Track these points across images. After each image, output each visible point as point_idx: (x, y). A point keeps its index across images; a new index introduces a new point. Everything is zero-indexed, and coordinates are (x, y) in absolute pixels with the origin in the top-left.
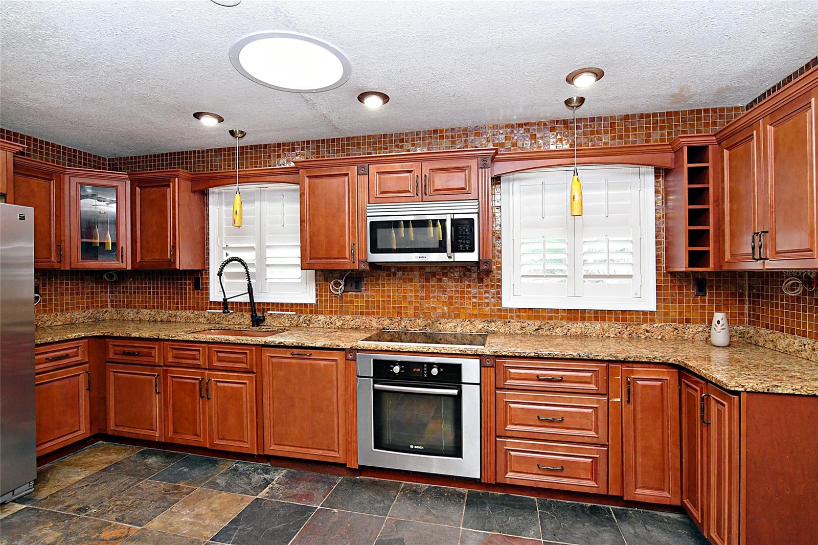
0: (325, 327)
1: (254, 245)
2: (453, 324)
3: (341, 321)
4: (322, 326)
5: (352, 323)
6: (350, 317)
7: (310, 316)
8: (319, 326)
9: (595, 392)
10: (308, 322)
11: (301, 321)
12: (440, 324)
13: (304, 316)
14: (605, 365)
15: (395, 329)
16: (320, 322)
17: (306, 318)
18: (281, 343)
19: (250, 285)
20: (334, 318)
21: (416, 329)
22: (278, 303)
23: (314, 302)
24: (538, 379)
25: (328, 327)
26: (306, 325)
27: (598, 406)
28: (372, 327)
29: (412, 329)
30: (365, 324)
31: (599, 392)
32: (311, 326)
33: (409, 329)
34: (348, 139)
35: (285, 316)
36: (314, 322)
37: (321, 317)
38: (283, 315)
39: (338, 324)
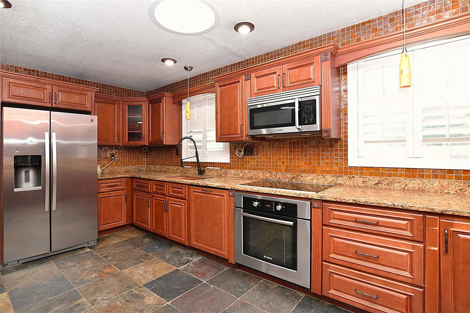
0: (234, 177)
1: (201, 130)
2: (311, 178)
3: (243, 173)
4: (232, 176)
5: (248, 175)
6: (247, 171)
7: (227, 170)
8: (231, 176)
9: (411, 238)
10: (225, 174)
11: (222, 173)
12: (302, 177)
13: (224, 170)
14: (422, 215)
15: (273, 179)
16: (232, 174)
17: (224, 171)
18: (198, 184)
19: (197, 152)
20: (239, 172)
21: (286, 180)
22: (212, 163)
23: (229, 162)
24: (356, 221)
25: (236, 177)
26: (224, 175)
27: (413, 251)
28: (259, 178)
29: (283, 180)
30: (256, 176)
31: (414, 239)
32: (227, 176)
33: (282, 180)
34: (247, 60)
35: (215, 170)
36: (228, 174)
37: (232, 171)
38: (214, 169)
39: (241, 175)
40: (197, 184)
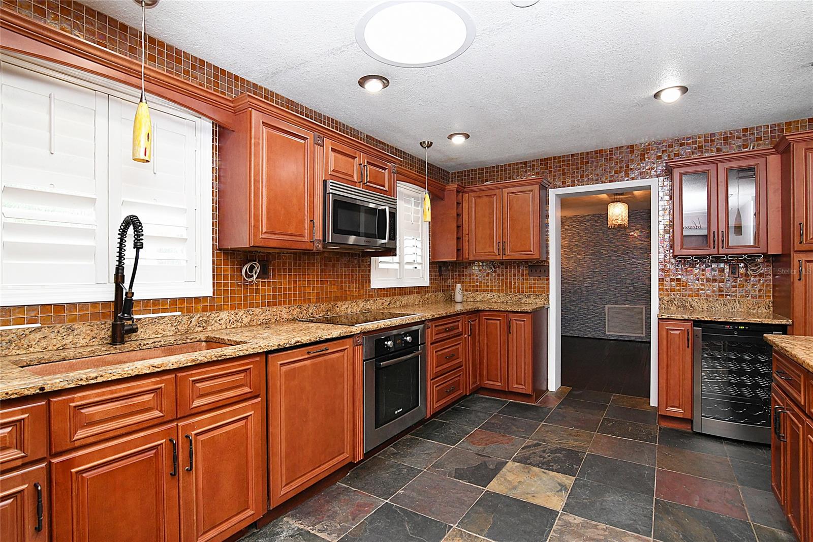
0: (228, 327)
2: (346, 306)
3: (249, 316)
4: (224, 327)
5: (262, 317)
6: (260, 310)
7: (208, 315)
8: (220, 327)
10: (204, 324)
11: (193, 323)
12: (337, 307)
13: (199, 316)
15: (304, 317)
16: (222, 322)
17: (201, 319)
18: (298, 342)
20: (240, 314)
21: (321, 315)
23: (209, 294)
25: (233, 326)
26: (201, 329)
28: (282, 319)
29: (317, 316)
30: (276, 317)
32: (209, 328)
33: (315, 316)
35: (166, 319)
36: (213, 323)
37: (224, 315)
38: (163, 318)
39: (246, 320)
40: (295, 343)
